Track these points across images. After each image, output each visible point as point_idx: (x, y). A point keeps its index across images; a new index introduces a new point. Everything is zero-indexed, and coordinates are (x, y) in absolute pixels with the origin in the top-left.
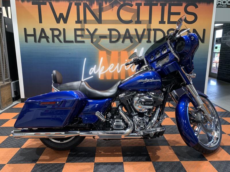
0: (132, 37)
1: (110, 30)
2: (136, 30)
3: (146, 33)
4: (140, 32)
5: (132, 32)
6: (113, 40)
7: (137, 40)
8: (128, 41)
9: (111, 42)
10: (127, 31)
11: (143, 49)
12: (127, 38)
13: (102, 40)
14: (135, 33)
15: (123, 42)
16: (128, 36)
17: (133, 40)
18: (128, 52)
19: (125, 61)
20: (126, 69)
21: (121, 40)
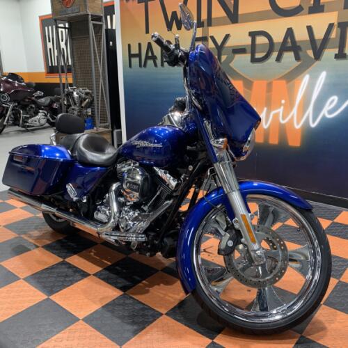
0: (299, 46)
1: (253, 35)
2: (310, 29)
3: (334, 34)
4: (319, 34)
5: (301, 35)
6: (258, 55)
7: (310, 53)
8: (289, 56)
9: (254, 60)
10: (290, 32)
11: (323, 75)
12: (288, 50)
13: (238, 57)
14: (306, 37)
15: (278, 59)
16: (289, 44)
17: (301, 54)
18: (288, 82)
19: (281, 102)
20: (283, 122)
21: (275, 55)
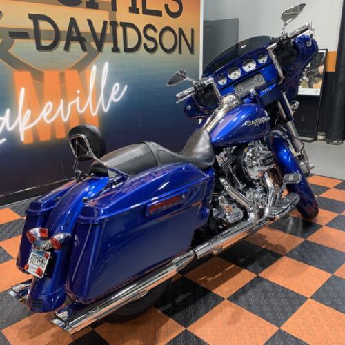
0: (84, 38)
1: (35, 18)
2: (90, 22)
3: (109, 31)
4: (98, 29)
5: (84, 28)
6: (45, 43)
7: (94, 45)
8: (76, 46)
9: (40, 48)
10: (73, 22)
11: (106, 65)
12: (75, 39)
13: (18, 43)
14: (88, 30)
15: (67, 48)
16: (75, 35)
17: (86, 45)
18: (79, 73)
19: (76, 93)
20: (81, 112)
21: (62, 44)
